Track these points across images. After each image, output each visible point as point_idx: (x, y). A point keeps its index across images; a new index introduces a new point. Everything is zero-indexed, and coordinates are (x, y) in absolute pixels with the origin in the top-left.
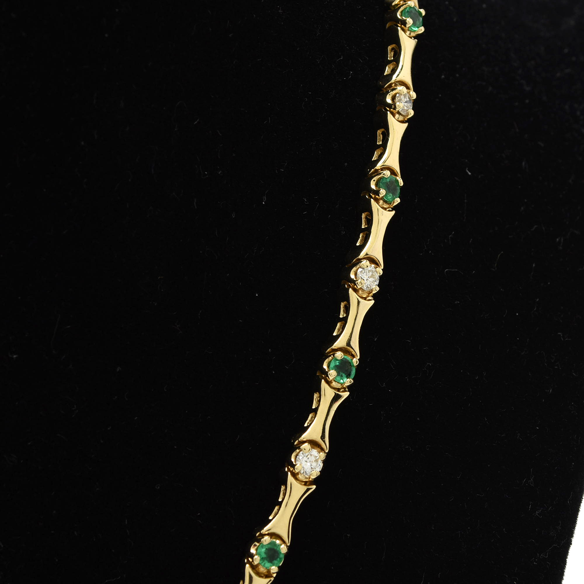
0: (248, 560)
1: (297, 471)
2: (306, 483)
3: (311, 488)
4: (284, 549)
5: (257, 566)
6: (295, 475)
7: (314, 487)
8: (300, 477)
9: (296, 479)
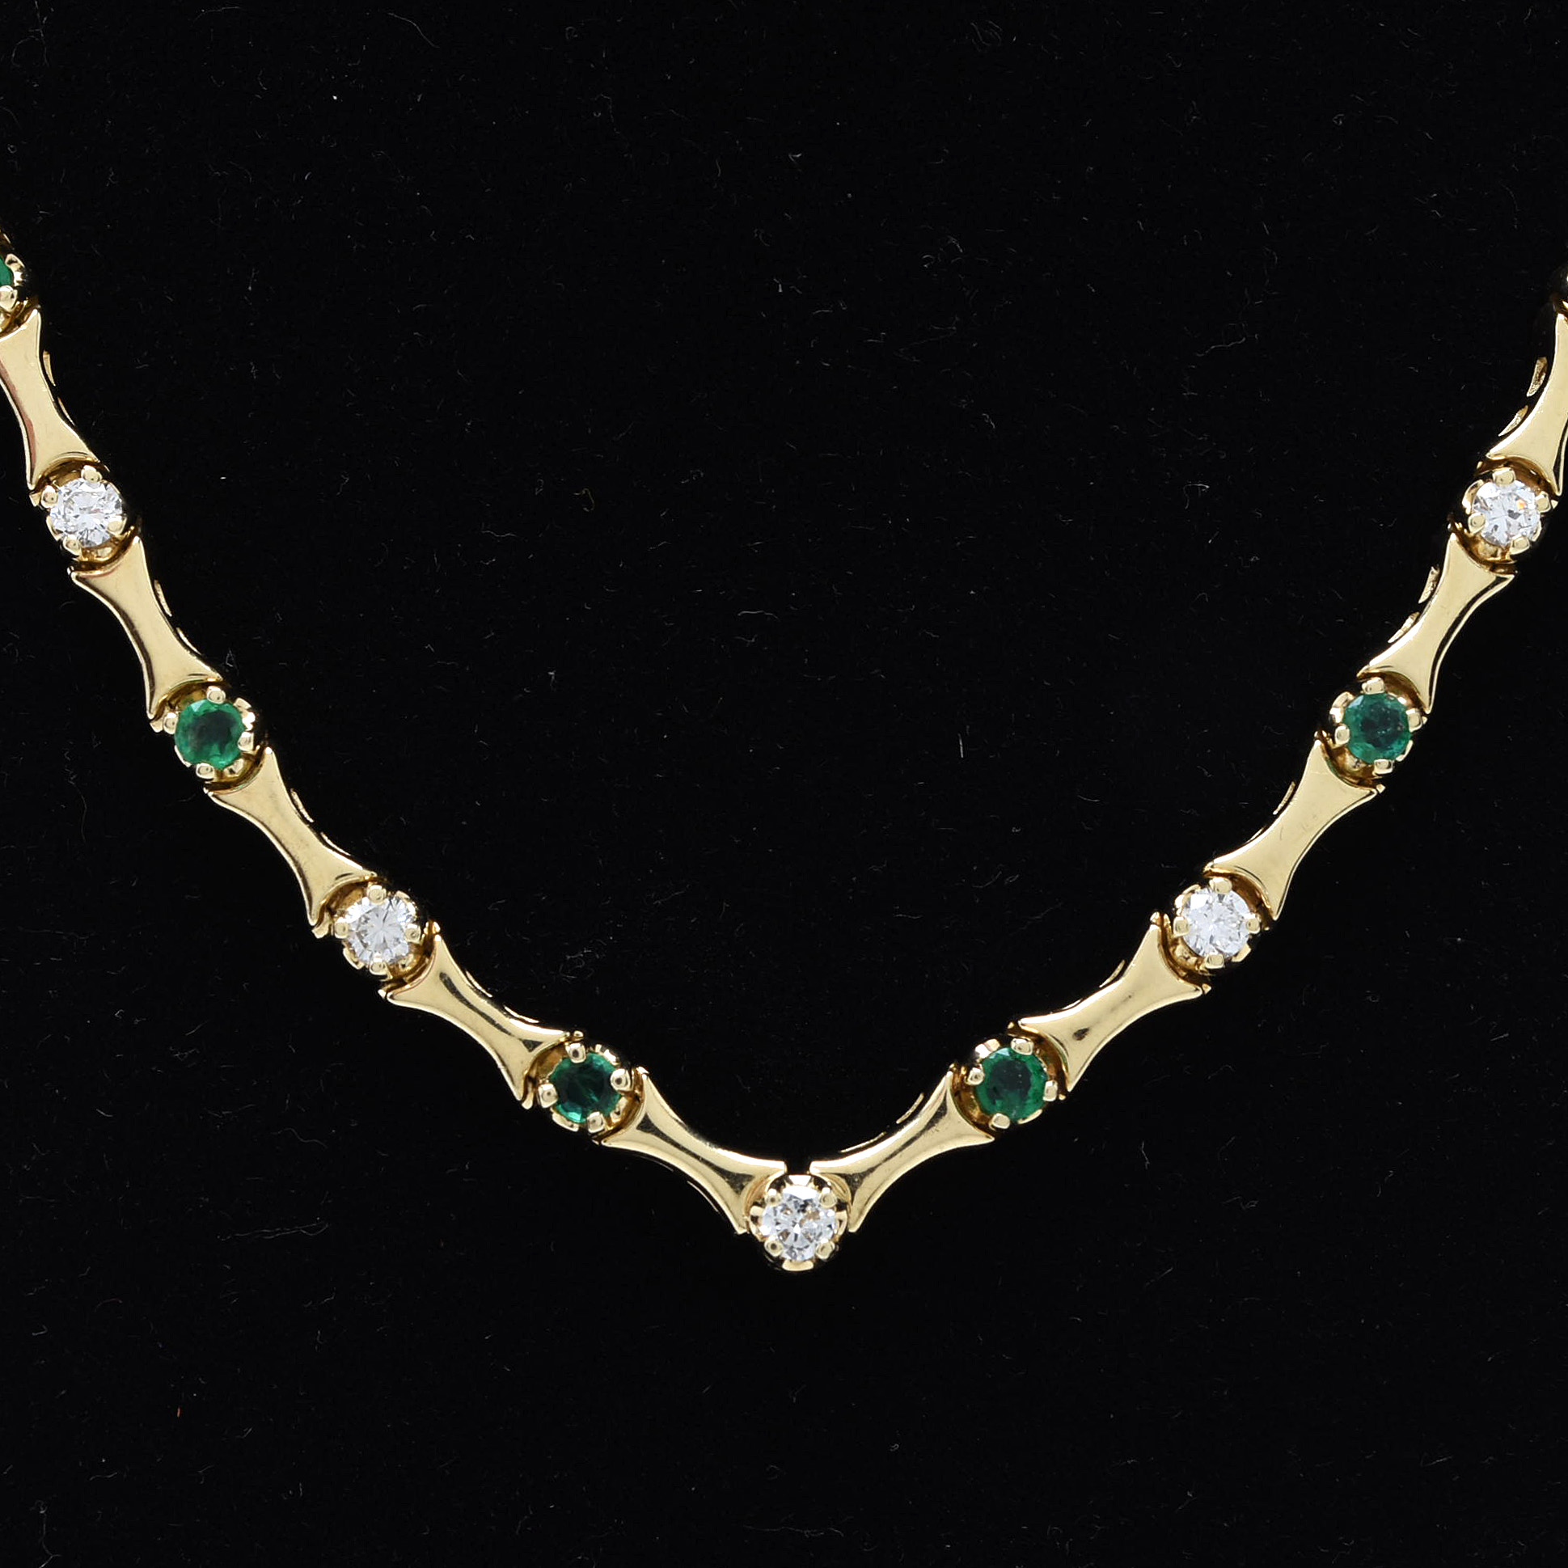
0: (1321, 734)
1: (1473, 531)
2: (1493, 567)
3: (1505, 579)
4: (1415, 721)
5: (1341, 750)
6: (1468, 544)
7: (1511, 577)
8: (1482, 548)
9: (1473, 555)
